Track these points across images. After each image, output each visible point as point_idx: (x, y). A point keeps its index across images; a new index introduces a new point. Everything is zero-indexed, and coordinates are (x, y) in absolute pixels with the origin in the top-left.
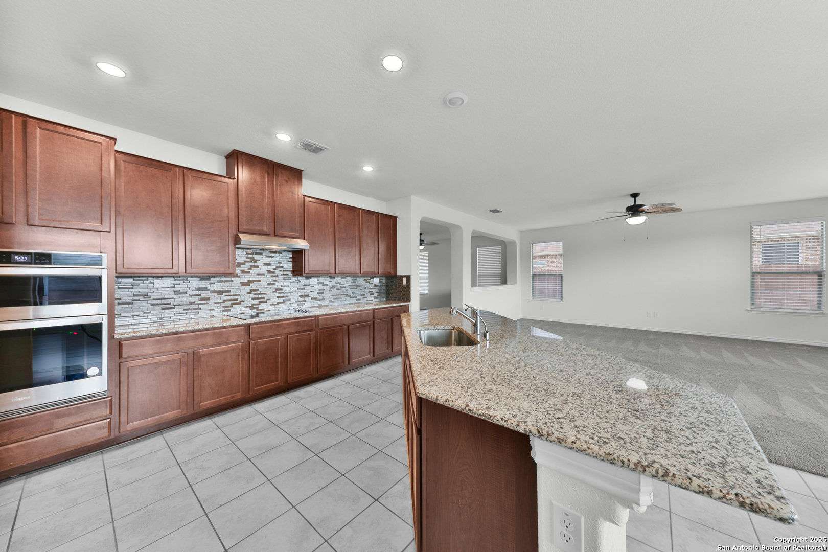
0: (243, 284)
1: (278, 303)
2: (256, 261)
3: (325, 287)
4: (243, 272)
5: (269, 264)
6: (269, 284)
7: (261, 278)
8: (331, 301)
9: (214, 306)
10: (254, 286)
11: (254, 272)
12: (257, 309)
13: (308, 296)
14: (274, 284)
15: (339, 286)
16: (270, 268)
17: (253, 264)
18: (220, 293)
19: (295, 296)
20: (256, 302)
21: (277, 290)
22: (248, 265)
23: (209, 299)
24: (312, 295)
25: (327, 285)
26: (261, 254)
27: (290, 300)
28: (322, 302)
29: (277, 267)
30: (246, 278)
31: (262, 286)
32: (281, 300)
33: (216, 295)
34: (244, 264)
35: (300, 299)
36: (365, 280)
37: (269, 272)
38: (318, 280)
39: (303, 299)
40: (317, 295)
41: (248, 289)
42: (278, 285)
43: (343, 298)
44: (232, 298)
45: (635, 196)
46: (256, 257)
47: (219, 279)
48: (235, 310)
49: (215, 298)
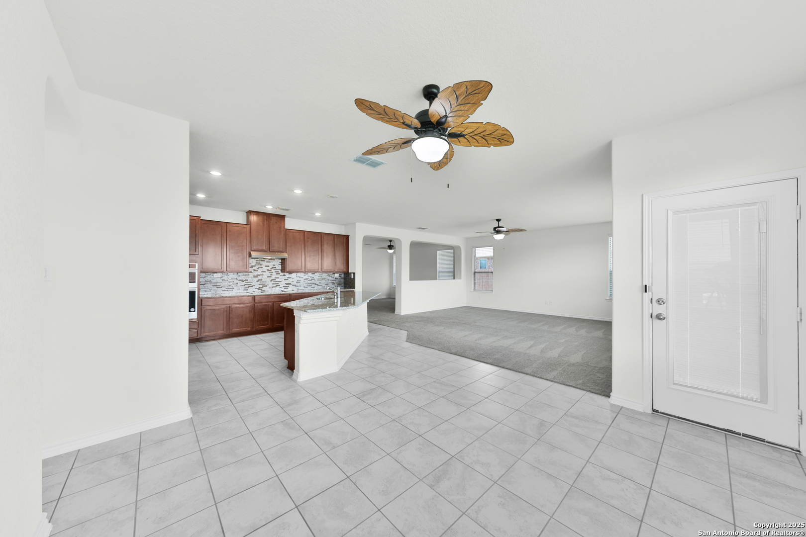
0: (254, 277)
1: (273, 287)
2: (261, 265)
3: (301, 279)
4: (254, 270)
5: (269, 266)
6: (268, 277)
7: (263, 273)
8: (304, 287)
9: (240, 287)
10: (260, 278)
11: (260, 270)
12: (261, 290)
13: (290, 284)
14: (271, 277)
15: (310, 279)
16: (269, 268)
17: (259, 266)
18: (243, 281)
19: (283, 284)
20: (261, 286)
21: (272, 280)
22: (257, 266)
23: (237, 284)
24: (293, 283)
26: (264, 261)
27: (279, 286)
28: (298, 287)
29: (273, 268)
30: (256, 273)
31: (264, 278)
32: (275, 285)
33: (241, 282)
34: (255, 266)
36: (328, 275)
37: (268, 270)
38: (297, 275)
39: (287, 285)
40: (296, 284)
41: (257, 279)
42: (273, 277)
43: (313, 286)
44: (249, 283)
45: (498, 220)
46: (261, 262)
47: (242, 274)
48: (250, 290)
49: (240, 283)
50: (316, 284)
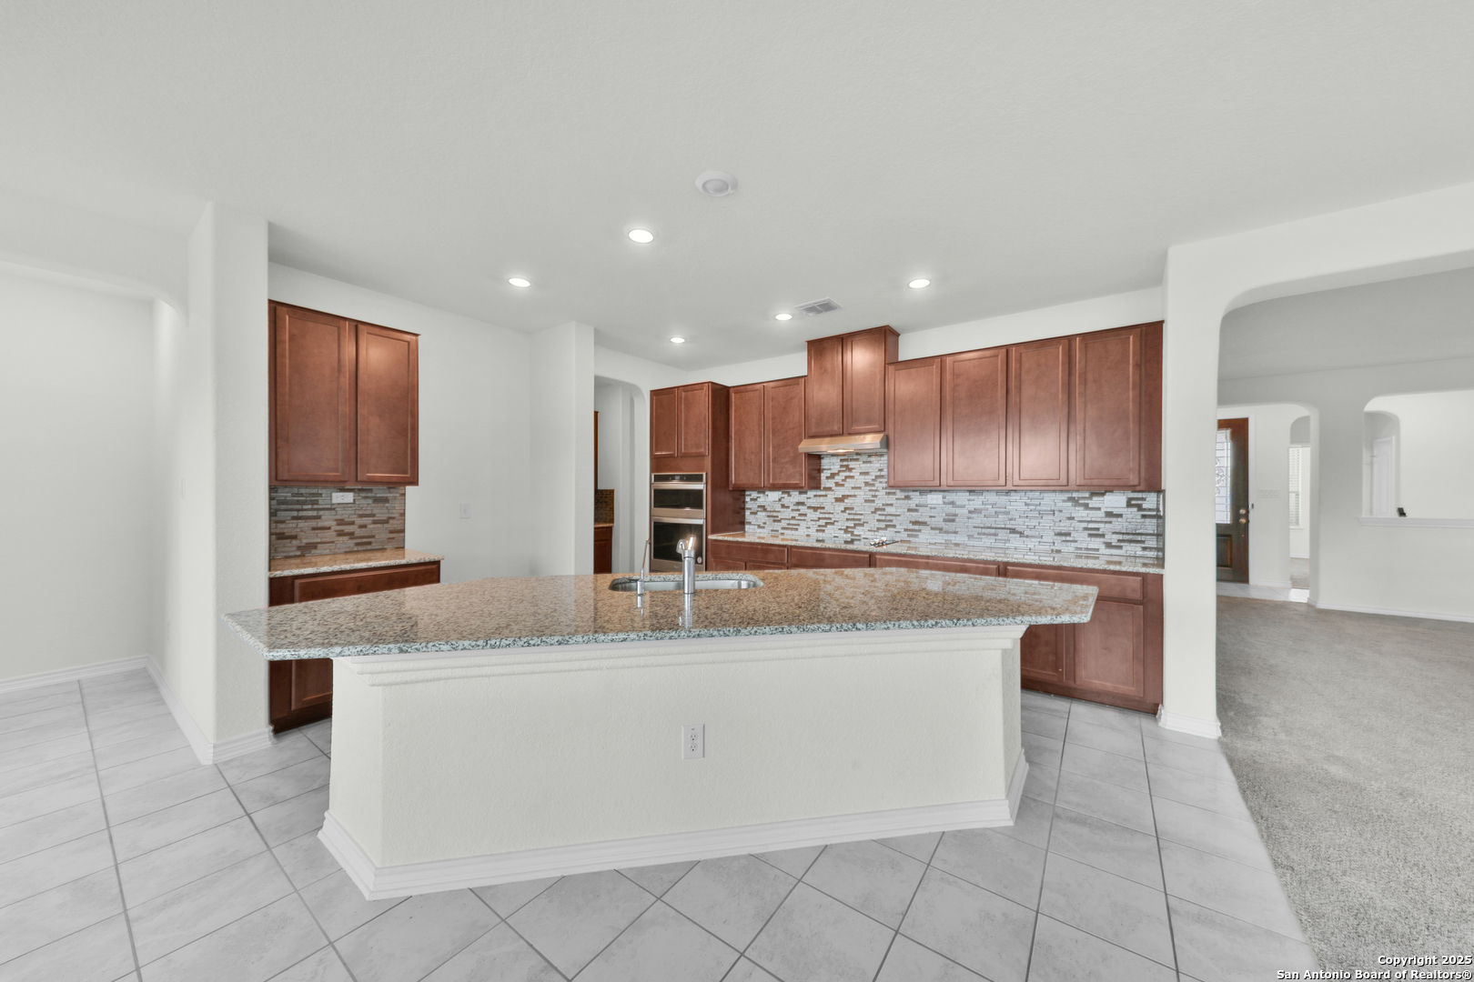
0: (837, 500)
1: (878, 529)
2: (850, 470)
3: (958, 511)
4: (837, 484)
5: (867, 473)
6: (866, 501)
7: (856, 492)
9: (810, 524)
10: (848, 502)
11: (850, 483)
12: (852, 533)
13: (924, 523)
14: (873, 501)
16: (869, 479)
17: (847, 474)
18: (815, 509)
19: (903, 523)
20: (851, 524)
21: (876, 510)
22: (843, 475)
23: (805, 515)
24: (933, 522)
25: (963, 506)
26: (857, 460)
27: (894, 526)
28: (952, 537)
29: (877, 477)
30: (839, 492)
31: (857, 503)
32: (882, 525)
33: (811, 511)
34: (838, 474)
35: (911, 527)
37: (867, 484)
38: (944, 497)
39: (917, 527)
41: (841, 506)
42: (879, 503)
43: (1002, 534)
46: (852, 464)
47: (815, 493)
48: (830, 530)
49: (812, 515)
50: (1013, 531)
